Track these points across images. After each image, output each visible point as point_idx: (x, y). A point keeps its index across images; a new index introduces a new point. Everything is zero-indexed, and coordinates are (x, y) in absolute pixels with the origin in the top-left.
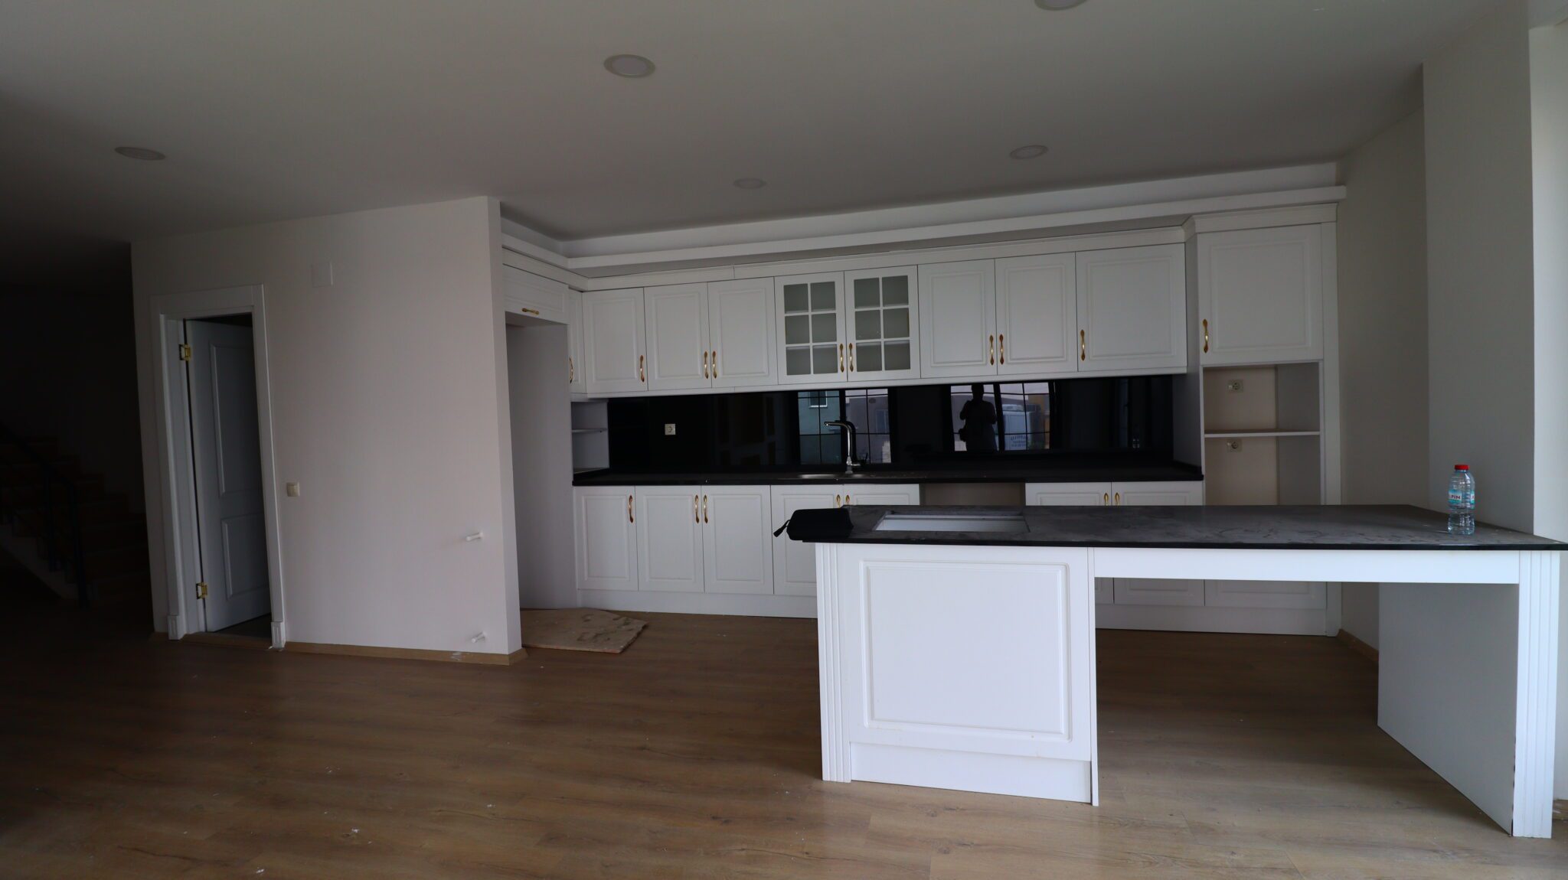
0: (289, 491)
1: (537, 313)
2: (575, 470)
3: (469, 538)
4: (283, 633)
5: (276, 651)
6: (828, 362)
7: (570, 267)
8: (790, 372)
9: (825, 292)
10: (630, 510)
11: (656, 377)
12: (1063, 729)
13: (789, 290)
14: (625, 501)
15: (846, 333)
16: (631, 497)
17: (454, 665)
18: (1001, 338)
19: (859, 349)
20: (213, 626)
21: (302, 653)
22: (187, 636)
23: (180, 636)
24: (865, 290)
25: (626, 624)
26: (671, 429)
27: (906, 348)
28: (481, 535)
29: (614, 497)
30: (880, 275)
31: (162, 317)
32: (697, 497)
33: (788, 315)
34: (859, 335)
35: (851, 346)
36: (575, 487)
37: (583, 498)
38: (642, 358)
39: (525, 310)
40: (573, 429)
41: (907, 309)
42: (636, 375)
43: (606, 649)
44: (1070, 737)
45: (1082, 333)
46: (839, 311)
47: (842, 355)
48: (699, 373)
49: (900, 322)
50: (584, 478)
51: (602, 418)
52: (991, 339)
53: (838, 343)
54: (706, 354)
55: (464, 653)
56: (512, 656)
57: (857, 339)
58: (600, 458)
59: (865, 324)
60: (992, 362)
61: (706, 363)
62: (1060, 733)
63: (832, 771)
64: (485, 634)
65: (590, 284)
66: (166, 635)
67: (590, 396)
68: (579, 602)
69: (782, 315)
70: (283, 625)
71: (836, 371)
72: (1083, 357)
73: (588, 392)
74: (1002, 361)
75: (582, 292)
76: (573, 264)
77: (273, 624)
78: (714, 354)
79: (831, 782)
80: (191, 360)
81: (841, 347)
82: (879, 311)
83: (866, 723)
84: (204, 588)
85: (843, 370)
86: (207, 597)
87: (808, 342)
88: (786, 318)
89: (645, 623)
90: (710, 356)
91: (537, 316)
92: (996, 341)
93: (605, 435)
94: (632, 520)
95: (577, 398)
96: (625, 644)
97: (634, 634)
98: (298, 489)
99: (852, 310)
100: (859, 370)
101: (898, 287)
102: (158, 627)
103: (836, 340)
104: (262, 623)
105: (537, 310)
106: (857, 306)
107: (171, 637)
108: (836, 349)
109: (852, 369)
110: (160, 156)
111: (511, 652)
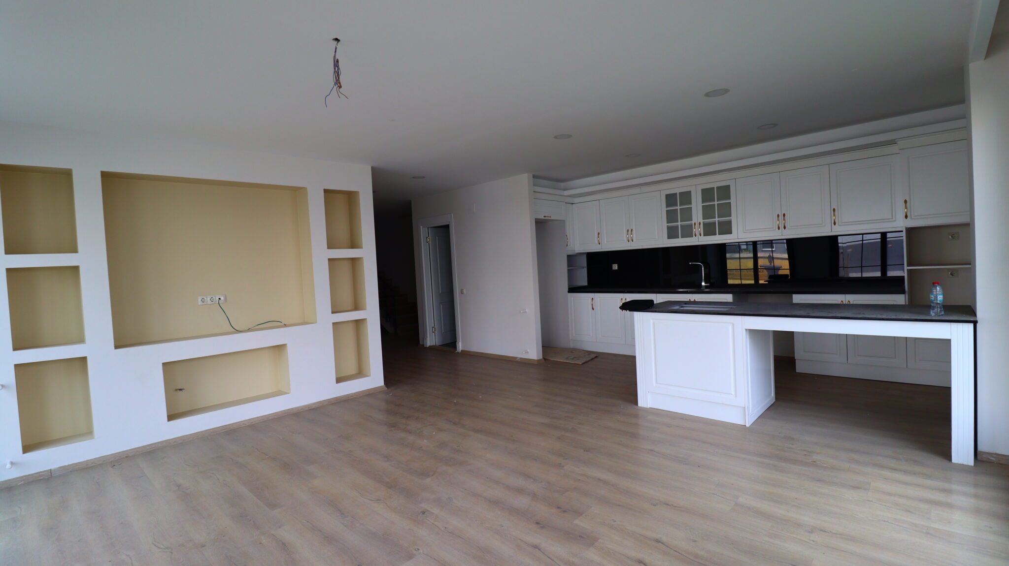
0: (462, 292)
1: (550, 217)
2: (569, 286)
3: (522, 312)
4: (460, 347)
5: (458, 353)
6: (688, 232)
7: (565, 195)
8: (669, 237)
9: (686, 197)
10: (592, 305)
11: (605, 242)
12: (733, 392)
13: (667, 196)
14: (590, 300)
15: (697, 216)
16: (593, 299)
17: (517, 362)
18: (784, 215)
19: (704, 224)
20: (438, 344)
21: (466, 354)
22: (430, 346)
23: (428, 346)
24: (707, 194)
25: (588, 355)
26: (615, 267)
27: (729, 223)
28: (527, 311)
29: (586, 298)
30: (715, 185)
31: (421, 227)
32: (622, 299)
33: (668, 209)
34: (705, 217)
35: (700, 223)
36: (569, 294)
37: (572, 298)
38: (599, 233)
39: (545, 217)
40: (568, 267)
41: (730, 202)
42: (596, 242)
43: (576, 362)
44: (736, 396)
45: (834, 210)
46: (693, 206)
47: (695, 228)
48: (625, 239)
49: (726, 210)
50: (573, 289)
51: (584, 262)
52: (778, 216)
53: (693, 222)
54: (628, 230)
55: (521, 358)
56: (538, 361)
57: (703, 219)
58: (583, 281)
59: (708, 212)
60: (779, 228)
61: (628, 234)
62: (732, 394)
63: (641, 403)
64: (528, 351)
65: (577, 200)
66: (423, 345)
67: (576, 252)
68: (571, 346)
69: (664, 209)
70: (460, 343)
71: (692, 237)
72: (835, 224)
73: (576, 250)
74: (785, 228)
75: (573, 204)
76: (566, 193)
77: (457, 343)
78: (632, 230)
79: (641, 407)
80: (430, 242)
81: (695, 224)
82: (715, 204)
83: (654, 384)
84: (435, 328)
85: (696, 236)
86: (436, 332)
87: (678, 222)
88: (667, 211)
89: (597, 355)
90: (630, 231)
91: (550, 218)
92: (781, 217)
93: (585, 270)
94: (593, 309)
95: (570, 253)
96: (584, 361)
97: (590, 359)
98: (465, 291)
99: (700, 205)
100: (704, 235)
101: (725, 192)
102: (421, 343)
103: (692, 220)
104: (453, 344)
105: (549, 216)
106: (703, 203)
107: (425, 346)
108: (692, 225)
109: (701, 235)
110: (424, 177)
111: (538, 359)
